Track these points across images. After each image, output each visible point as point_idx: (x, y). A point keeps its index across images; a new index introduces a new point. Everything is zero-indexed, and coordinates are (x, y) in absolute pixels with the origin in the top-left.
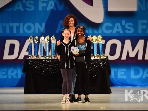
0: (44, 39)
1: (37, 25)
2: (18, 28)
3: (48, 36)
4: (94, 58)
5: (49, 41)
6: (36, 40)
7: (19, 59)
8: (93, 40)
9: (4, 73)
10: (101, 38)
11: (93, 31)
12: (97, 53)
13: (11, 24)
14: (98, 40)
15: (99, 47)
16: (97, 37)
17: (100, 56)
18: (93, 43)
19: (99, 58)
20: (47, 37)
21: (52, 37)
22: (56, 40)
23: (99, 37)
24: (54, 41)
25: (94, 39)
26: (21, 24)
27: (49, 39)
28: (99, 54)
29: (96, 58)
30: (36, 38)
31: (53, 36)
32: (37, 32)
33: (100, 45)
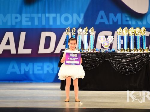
0: (83, 31)
1: (75, 15)
2: (55, 19)
3: (87, 28)
4: (137, 51)
5: (87, 33)
6: (73, 31)
7: (55, 52)
8: (136, 33)
9: (40, 68)
10: (145, 30)
11: (136, 22)
12: (140, 47)
13: (47, 15)
14: (141, 33)
15: (142, 40)
16: (140, 29)
17: (144, 50)
18: (136, 35)
19: (142, 52)
20: (85, 29)
21: (91, 29)
22: (95, 32)
23: (143, 29)
24: (93, 34)
25: (136, 31)
26: (58, 15)
27: (87, 30)
28: (143, 48)
29: (139, 52)
30: (73, 30)
31: (93, 28)
32: (75, 23)
33: (144, 38)
